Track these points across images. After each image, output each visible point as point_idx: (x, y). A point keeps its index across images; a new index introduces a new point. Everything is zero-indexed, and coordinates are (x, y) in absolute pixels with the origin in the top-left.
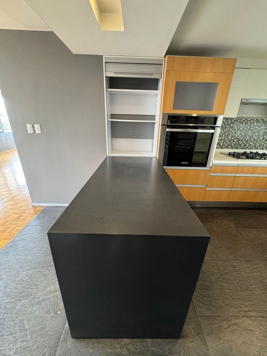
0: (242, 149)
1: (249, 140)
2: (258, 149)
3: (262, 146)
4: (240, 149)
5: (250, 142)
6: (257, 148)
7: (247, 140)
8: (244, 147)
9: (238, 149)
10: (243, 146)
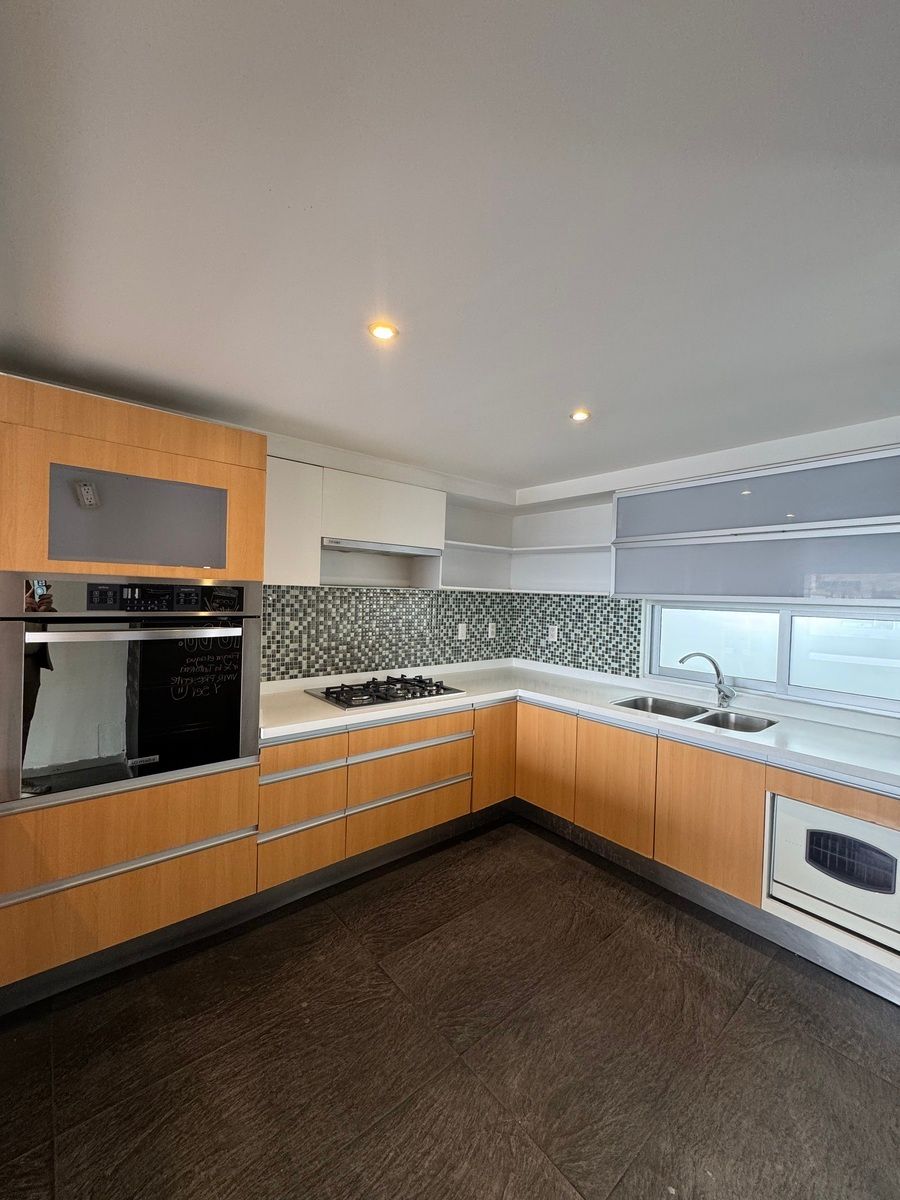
0: (366, 671)
1: (377, 645)
2: (406, 666)
3: (413, 658)
4: (362, 671)
5: (380, 649)
6: (403, 663)
7: (373, 646)
8: (370, 666)
9: (356, 671)
10: (366, 662)
